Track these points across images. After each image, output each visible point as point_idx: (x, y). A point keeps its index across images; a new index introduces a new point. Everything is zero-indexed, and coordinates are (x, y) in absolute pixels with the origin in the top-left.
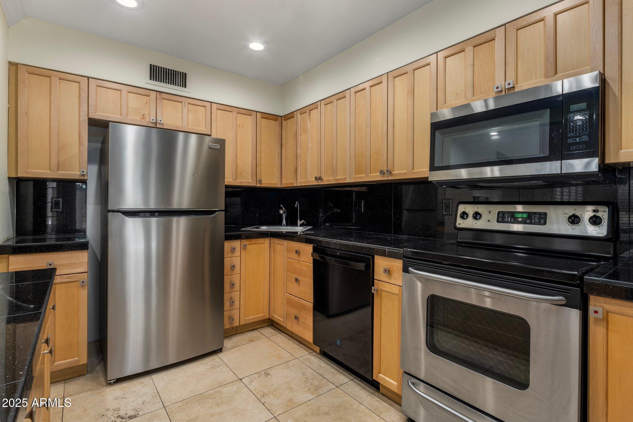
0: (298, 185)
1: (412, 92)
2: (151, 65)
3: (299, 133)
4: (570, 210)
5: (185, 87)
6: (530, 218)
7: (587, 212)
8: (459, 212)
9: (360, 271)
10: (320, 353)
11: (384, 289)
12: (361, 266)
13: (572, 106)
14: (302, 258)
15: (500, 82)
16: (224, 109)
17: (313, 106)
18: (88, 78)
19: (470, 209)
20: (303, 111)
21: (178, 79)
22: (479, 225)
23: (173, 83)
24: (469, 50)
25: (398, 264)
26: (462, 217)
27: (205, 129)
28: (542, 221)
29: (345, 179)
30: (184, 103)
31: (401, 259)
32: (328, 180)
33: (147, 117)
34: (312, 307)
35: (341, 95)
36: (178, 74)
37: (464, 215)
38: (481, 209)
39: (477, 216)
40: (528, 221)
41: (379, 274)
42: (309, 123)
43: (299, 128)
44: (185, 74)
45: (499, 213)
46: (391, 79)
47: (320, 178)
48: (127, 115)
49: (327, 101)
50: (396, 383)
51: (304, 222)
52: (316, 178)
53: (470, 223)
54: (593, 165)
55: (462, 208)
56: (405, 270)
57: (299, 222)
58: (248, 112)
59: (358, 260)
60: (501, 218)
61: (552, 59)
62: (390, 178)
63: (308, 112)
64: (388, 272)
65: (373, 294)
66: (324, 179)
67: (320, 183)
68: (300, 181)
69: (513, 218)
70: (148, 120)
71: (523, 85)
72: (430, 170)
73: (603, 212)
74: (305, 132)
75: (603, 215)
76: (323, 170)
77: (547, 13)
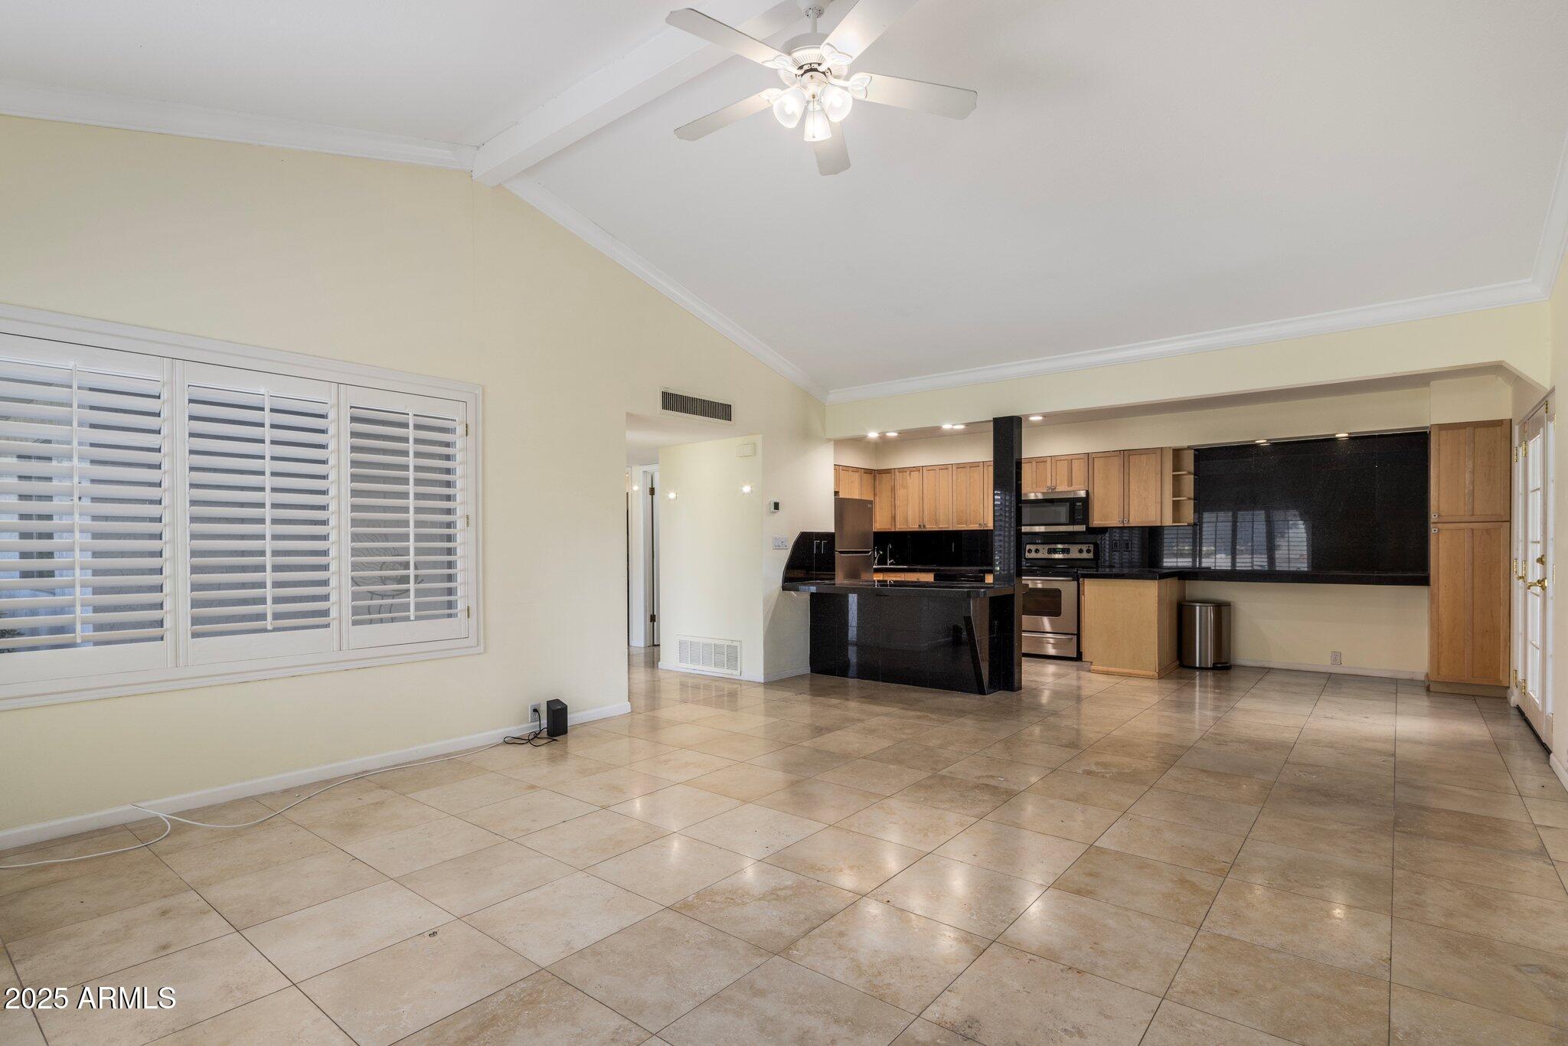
0: (897, 530)
3: (897, 487)
4: (1079, 547)
6: (1064, 551)
7: (1084, 547)
8: (1027, 549)
13: (1077, 503)
15: (1049, 484)
17: (914, 469)
19: (1033, 547)
20: (902, 470)
22: (1039, 556)
24: (1034, 463)
28: (1068, 552)
29: (948, 528)
32: (930, 527)
35: (943, 467)
37: (1030, 551)
38: (1039, 547)
39: (1037, 551)
40: (1062, 553)
42: (909, 481)
43: (897, 483)
45: (1048, 549)
46: (985, 466)
47: (924, 525)
49: (931, 468)
51: (894, 561)
52: (919, 525)
53: (1033, 555)
55: (1028, 547)
57: (889, 562)
58: (856, 470)
60: (1050, 551)
61: (1070, 479)
62: (986, 528)
63: (908, 473)
66: (927, 526)
67: (923, 529)
68: (899, 526)
69: (1055, 551)
71: (1059, 489)
73: (1092, 547)
74: (905, 487)
75: (1092, 549)
76: (926, 519)
77: (1070, 457)
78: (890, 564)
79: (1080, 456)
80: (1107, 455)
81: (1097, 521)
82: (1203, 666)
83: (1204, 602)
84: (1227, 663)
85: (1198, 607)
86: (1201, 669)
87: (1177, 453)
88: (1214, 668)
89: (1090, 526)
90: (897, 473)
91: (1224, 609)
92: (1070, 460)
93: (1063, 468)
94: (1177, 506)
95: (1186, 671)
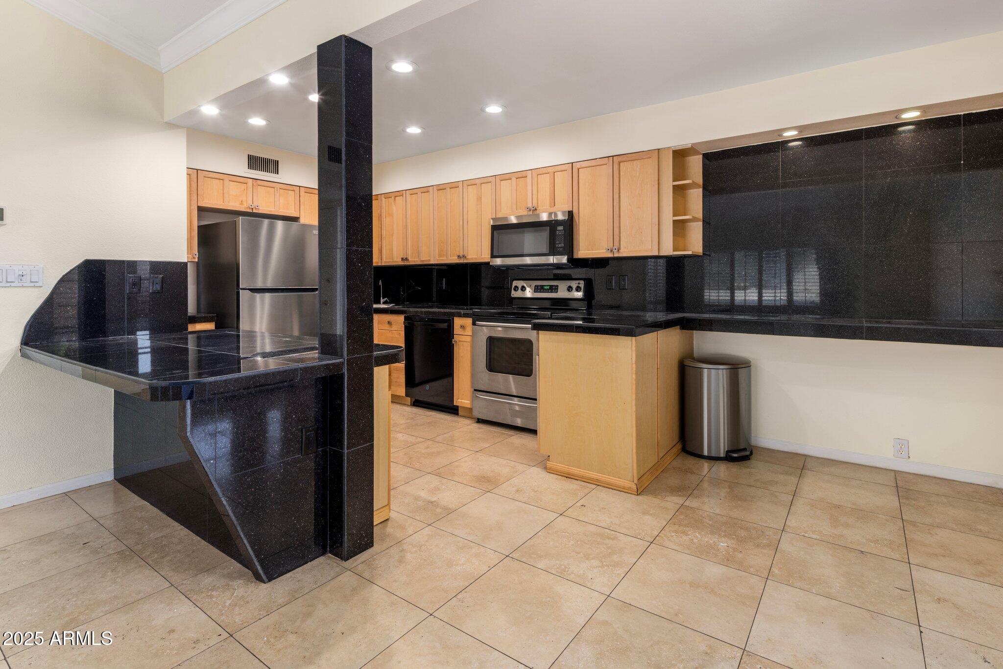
0: (383, 264)
1: (479, 199)
2: (249, 155)
3: (383, 215)
4: (567, 284)
5: (278, 174)
6: (551, 289)
7: (574, 284)
8: (513, 287)
9: (443, 329)
10: (411, 405)
11: (461, 340)
12: (445, 325)
13: (558, 227)
14: (394, 327)
16: (311, 192)
17: (398, 194)
18: (197, 170)
19: (520, 284)
20: (387, 195)
21: (272, 166)
22: (523, 294)
23: (267, 170)
24: (514, 179)
25: (469, 321)
26: (515, 290)
27: (294, 212)
28: (556, 290)
29: (429, 260)
30: (276, 188)
31: (470, 317)
32: (414, 260)
33: (245, 203)
34: (404, 366)
35: (425, 190)
36: (272, 161)
37: (516, 288)
38: (526, 284)
39: (524, 289)
40: (550, 291)
41: (457, 330)
42: (394, 208)
43: (383, 211)
44: (278, 161)
45: (535, 286)
46: (465, 186)
47: (406, 258)
48: (229, 202)
49: (413, 191)
50: (469, 402)
51: (387, 300)
52: (402, 259)
53: (518, 294)
54: (564, 259)
55: (515, 283)
56: (474, 324)
57: (382, 300)
59: (443, 321)
60: (537, 289)
61: (553, 197)
62: (465, 261)
63: (393, 198)
64: (463, 327)
65: (453, 344)
66: (410, 260)
67: (406, 263)
68: (385, 260)
69: (542, 289)
70: (245, 206)
71: (541, 210)
72: (491, 258)
73: (582, 284)
74: (391, 215)
75: (582, 286)
76: (409, 252)
77: (551, 170)
78: (384, 303)
79: (564, 168)
80: (596, 163)
81: (583, 251)
82: (713, 454)
83: (714, 361)
84: (745, 450)
85: (705, 371)
86: (710, 458)
87: (680, 155)
88: (729, 458)
89: (575, 256)
90: (384, 200)
91: (742, 373)
92: (552, 171)
93: (545, 181)
94: (680, 227)
95: (690, 461)
